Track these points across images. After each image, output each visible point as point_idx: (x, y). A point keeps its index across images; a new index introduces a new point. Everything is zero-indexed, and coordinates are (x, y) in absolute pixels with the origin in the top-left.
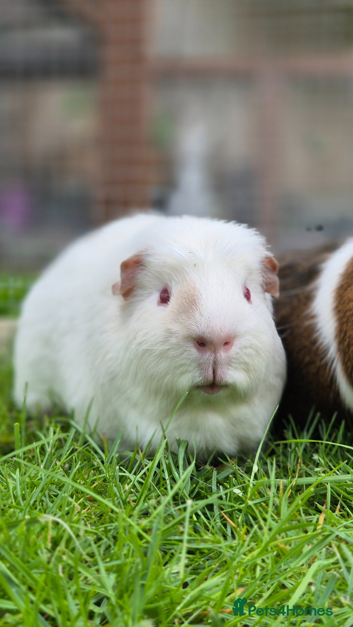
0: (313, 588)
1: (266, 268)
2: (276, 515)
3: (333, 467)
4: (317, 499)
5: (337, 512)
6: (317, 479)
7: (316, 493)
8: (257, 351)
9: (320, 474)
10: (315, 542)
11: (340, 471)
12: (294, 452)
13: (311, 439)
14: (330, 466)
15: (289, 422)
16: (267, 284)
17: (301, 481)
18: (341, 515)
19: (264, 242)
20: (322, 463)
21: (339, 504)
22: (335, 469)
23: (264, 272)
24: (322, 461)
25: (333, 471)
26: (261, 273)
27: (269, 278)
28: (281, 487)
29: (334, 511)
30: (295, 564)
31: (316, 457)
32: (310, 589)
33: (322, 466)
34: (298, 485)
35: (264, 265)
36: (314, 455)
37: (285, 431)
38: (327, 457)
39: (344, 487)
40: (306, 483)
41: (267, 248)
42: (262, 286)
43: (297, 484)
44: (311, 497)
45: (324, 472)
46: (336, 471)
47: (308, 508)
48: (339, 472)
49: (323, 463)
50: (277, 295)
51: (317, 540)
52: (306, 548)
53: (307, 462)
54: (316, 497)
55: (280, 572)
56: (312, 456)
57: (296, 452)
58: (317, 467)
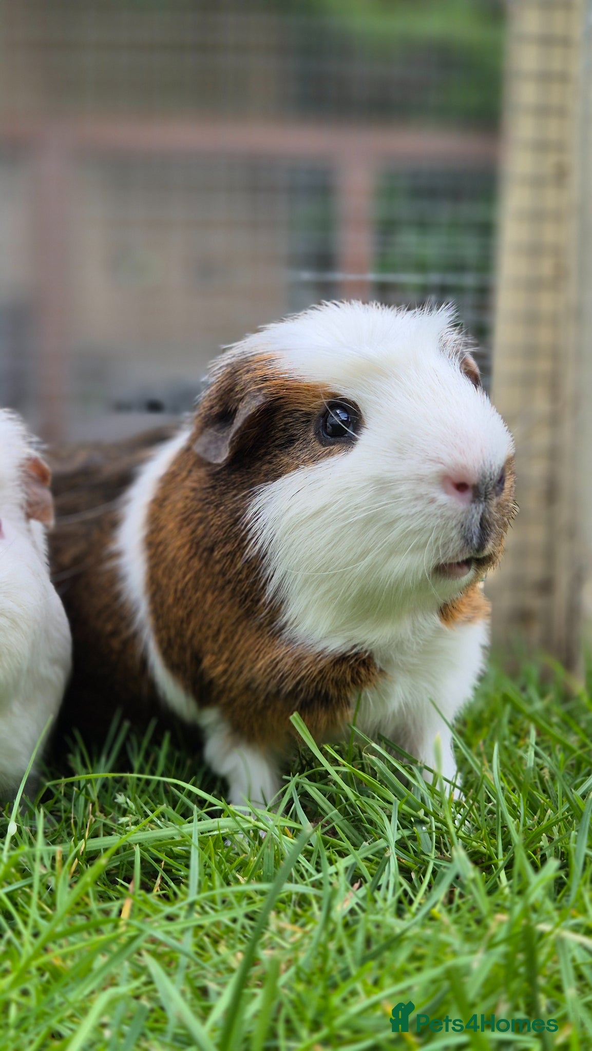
0: (107, 1033)
1: (30, 476)
2: (49, 906)
3: (149, 812)
4: (124, 870)
5: (156, 890)
6: (121, 838)
7: (121, 862)
8: (13, 621)
9: (127, 828)
10: (115, 948)
11: (163, 819)
12: (84, 792)
13: (112, 771)
14: (145, 812)
15: (75, 741)
16: (30, 504)
17: (93, 845)
18: (164, 895)
19: (24, 433)
20: (131, 809)
21: (159, 877)
22: (152, 816)
23: (26, 484)
24: (131, 804)
25: (149, 819)
26: (20, 485)
27: (36, 494)
28: (58, 858)
29: (149, 890)
30: (76, 995)
31: (121, 799)
32: (101, 1034)
33: (132, 814)
34: (90, 852)
35: (24, 472)
36: (118, 796)
37: (70, 757)
38: (140, 797)
39: (169, 846)
40: (104, 847)
41: (31, 443)
42: (22, 507)
43: (87, 850)
44: (114, 869)
45: (136, 823)
46: (155, 819)
47: (107, 889)
48: (161, 821)
49: (134, 807)
50: (52, 522)
51: (118, 944)
52: (100, 961)
53: (108, 809)
54: (121, 868)
55: (53, 1008)
56: (115, 798)
57: (88, 794)
58: (124, 815)
